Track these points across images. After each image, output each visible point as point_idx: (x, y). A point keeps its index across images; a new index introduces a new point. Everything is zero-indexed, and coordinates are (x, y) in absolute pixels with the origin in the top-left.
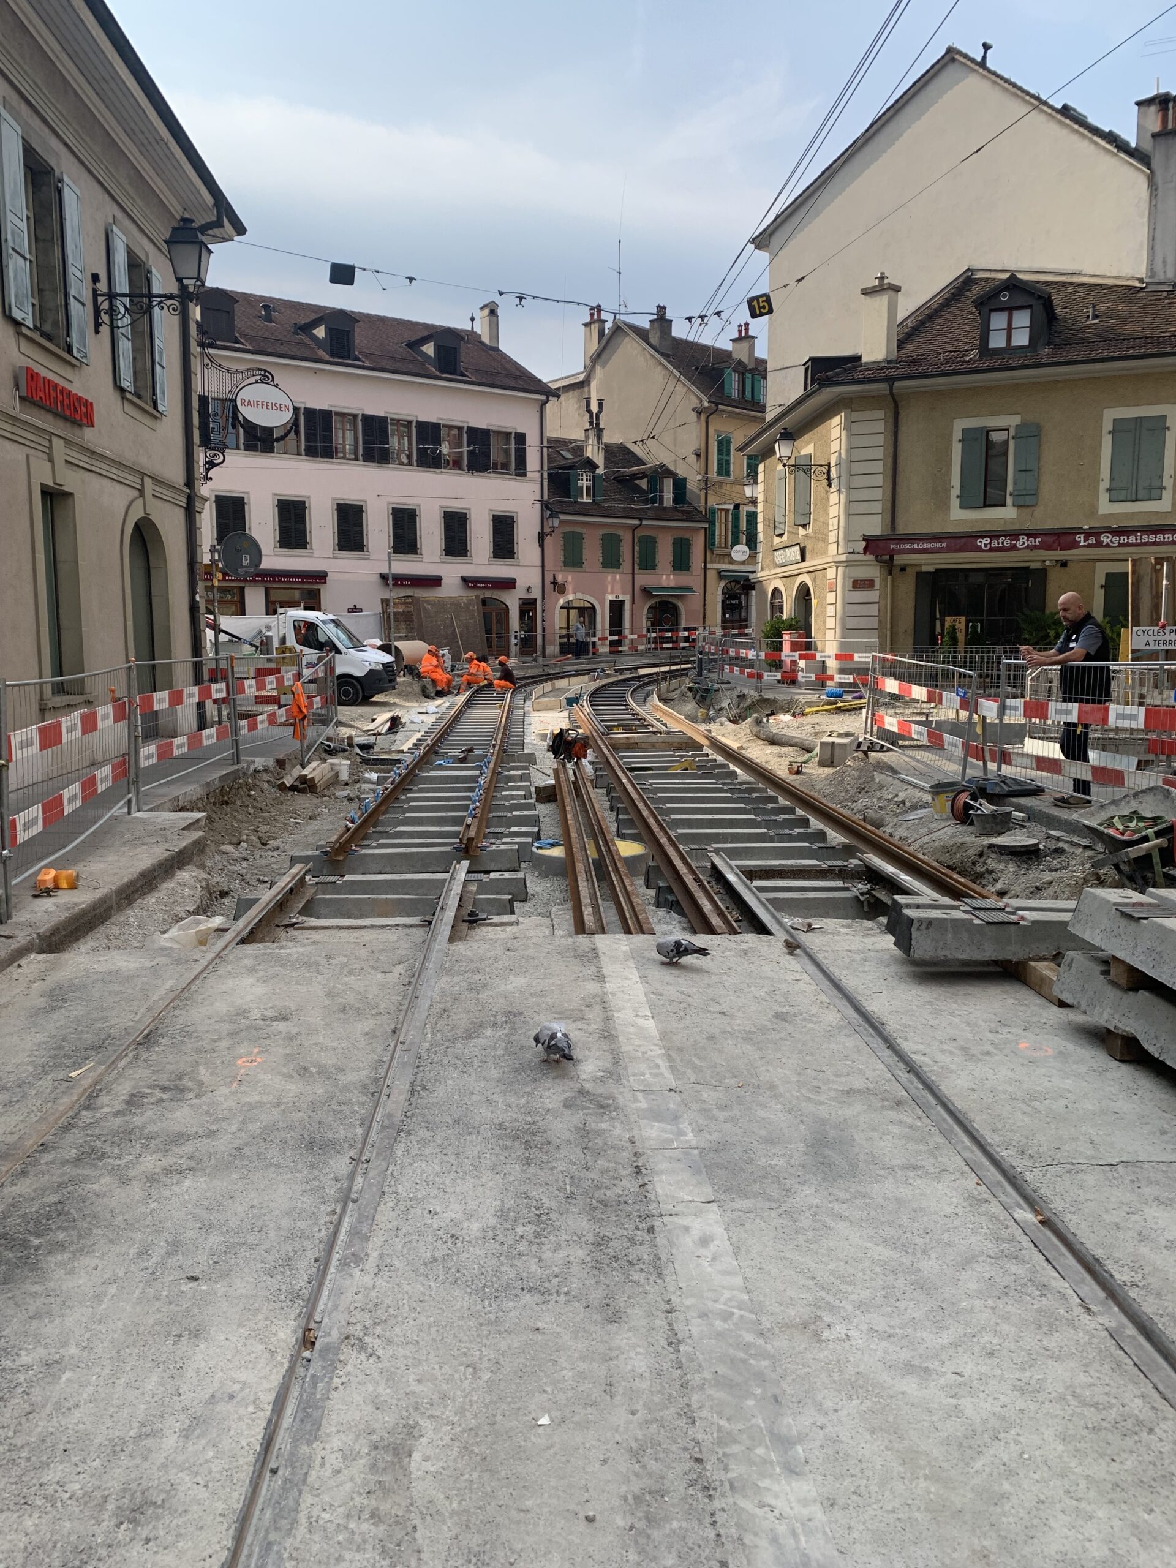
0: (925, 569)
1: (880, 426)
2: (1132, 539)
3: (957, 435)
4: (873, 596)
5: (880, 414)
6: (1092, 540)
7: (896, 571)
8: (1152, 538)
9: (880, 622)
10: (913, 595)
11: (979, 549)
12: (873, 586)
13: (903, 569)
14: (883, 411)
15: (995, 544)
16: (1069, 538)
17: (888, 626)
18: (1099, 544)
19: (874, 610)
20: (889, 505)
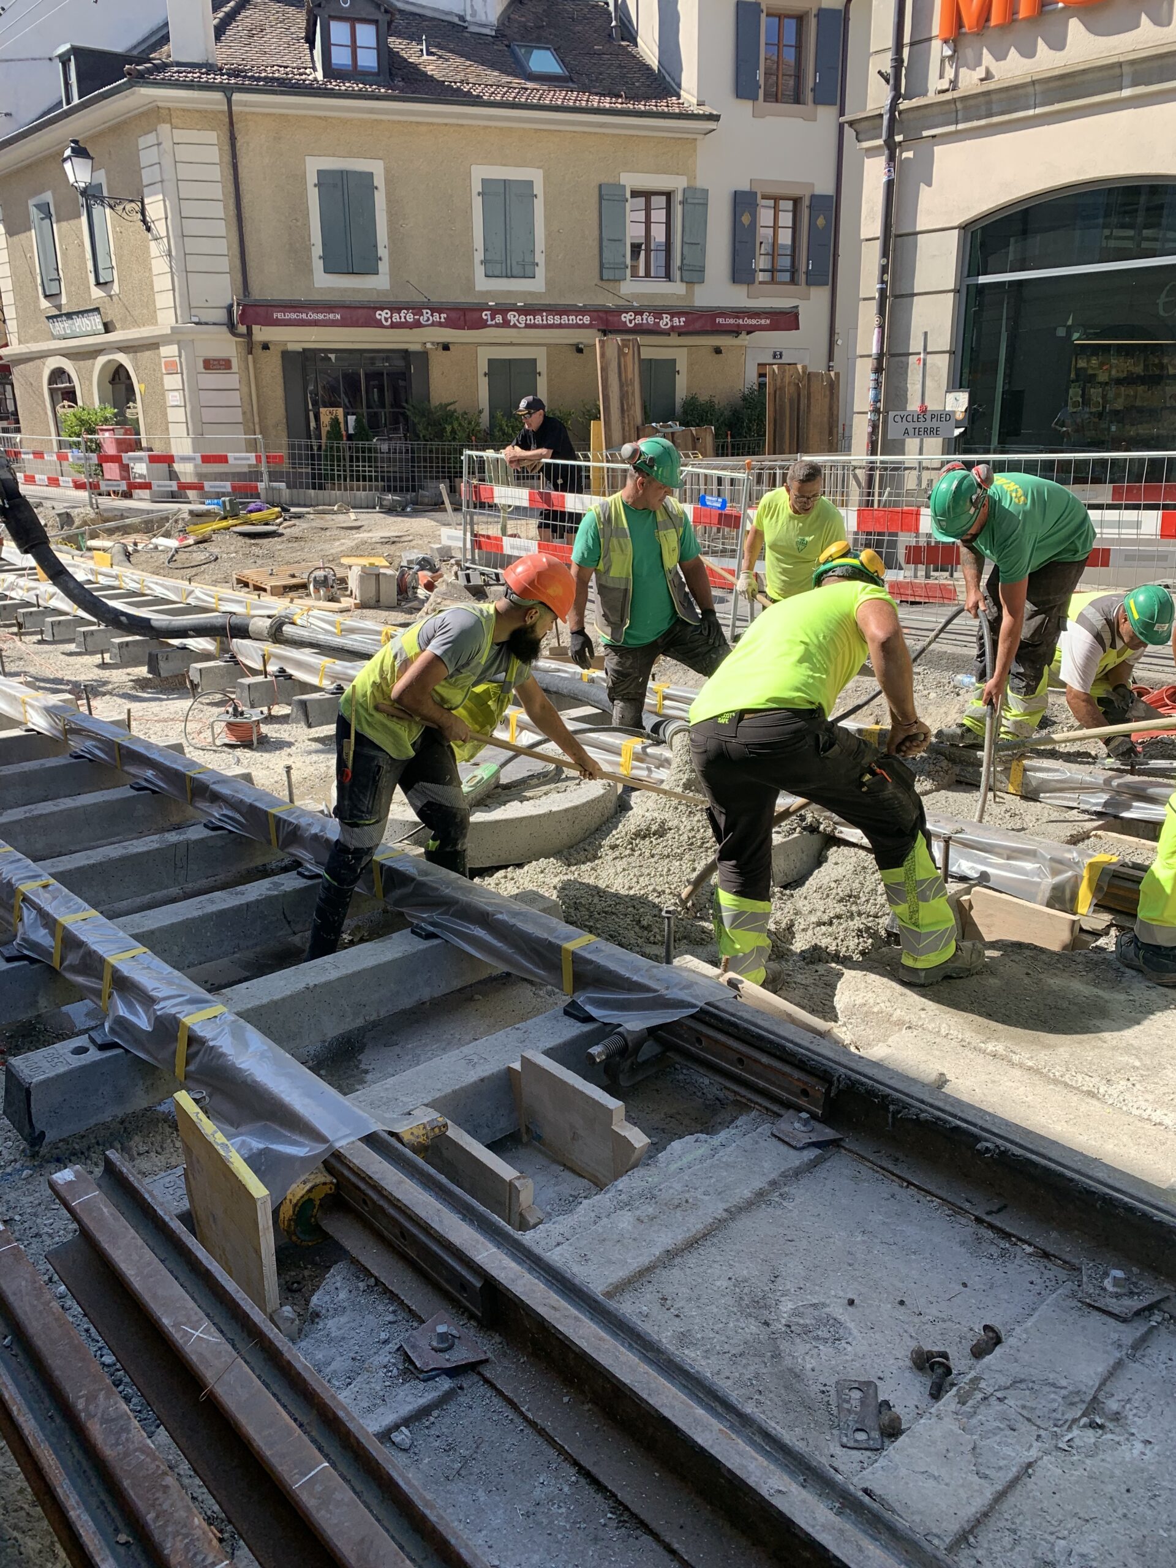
0: (291, 347)
1: (213, 154)
2: (538, 320)
3: (312, 179)
4: (231, 380)
5: (212, 136)
6: (499, 319)
7: (258, 350)
8: (557, 320)
9: (244, 413)
10: (280, 380)
11: (379, 324)
12: (230, 368)
13: (266, 347)
14: (214, 134)
15: (396, 318)
16: (476, 315)
17: (256, 419)
18: (506, 324)
19: (235, 398)
20: (238, 262)
